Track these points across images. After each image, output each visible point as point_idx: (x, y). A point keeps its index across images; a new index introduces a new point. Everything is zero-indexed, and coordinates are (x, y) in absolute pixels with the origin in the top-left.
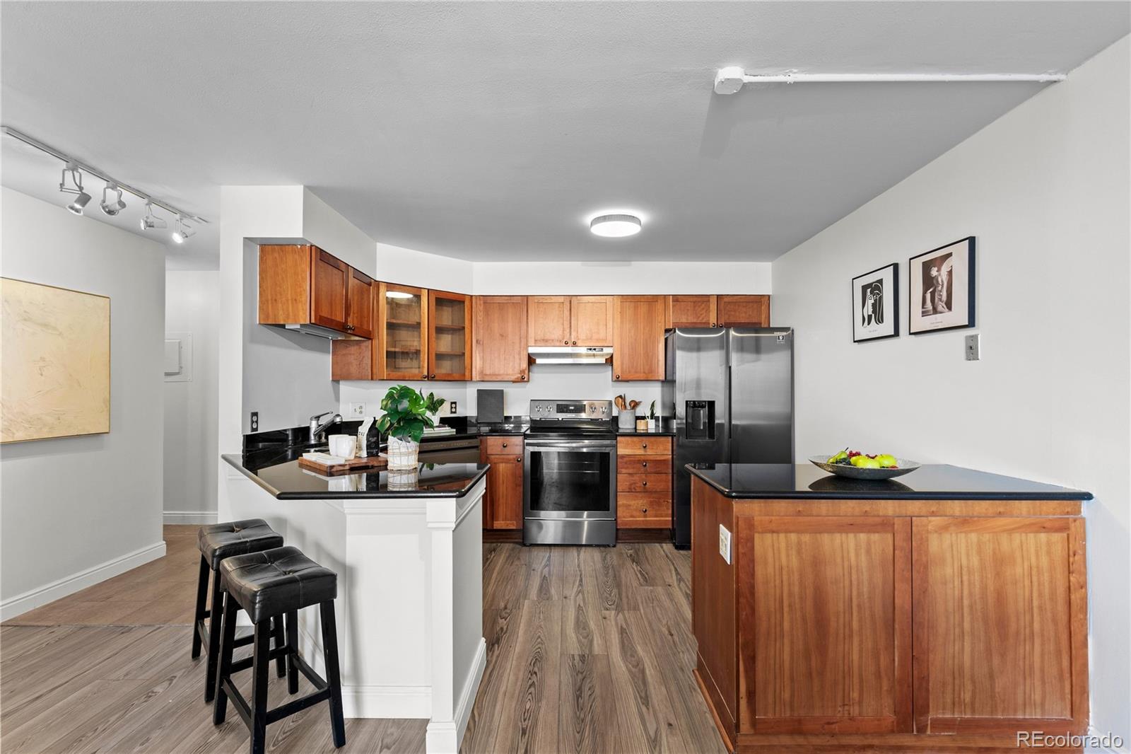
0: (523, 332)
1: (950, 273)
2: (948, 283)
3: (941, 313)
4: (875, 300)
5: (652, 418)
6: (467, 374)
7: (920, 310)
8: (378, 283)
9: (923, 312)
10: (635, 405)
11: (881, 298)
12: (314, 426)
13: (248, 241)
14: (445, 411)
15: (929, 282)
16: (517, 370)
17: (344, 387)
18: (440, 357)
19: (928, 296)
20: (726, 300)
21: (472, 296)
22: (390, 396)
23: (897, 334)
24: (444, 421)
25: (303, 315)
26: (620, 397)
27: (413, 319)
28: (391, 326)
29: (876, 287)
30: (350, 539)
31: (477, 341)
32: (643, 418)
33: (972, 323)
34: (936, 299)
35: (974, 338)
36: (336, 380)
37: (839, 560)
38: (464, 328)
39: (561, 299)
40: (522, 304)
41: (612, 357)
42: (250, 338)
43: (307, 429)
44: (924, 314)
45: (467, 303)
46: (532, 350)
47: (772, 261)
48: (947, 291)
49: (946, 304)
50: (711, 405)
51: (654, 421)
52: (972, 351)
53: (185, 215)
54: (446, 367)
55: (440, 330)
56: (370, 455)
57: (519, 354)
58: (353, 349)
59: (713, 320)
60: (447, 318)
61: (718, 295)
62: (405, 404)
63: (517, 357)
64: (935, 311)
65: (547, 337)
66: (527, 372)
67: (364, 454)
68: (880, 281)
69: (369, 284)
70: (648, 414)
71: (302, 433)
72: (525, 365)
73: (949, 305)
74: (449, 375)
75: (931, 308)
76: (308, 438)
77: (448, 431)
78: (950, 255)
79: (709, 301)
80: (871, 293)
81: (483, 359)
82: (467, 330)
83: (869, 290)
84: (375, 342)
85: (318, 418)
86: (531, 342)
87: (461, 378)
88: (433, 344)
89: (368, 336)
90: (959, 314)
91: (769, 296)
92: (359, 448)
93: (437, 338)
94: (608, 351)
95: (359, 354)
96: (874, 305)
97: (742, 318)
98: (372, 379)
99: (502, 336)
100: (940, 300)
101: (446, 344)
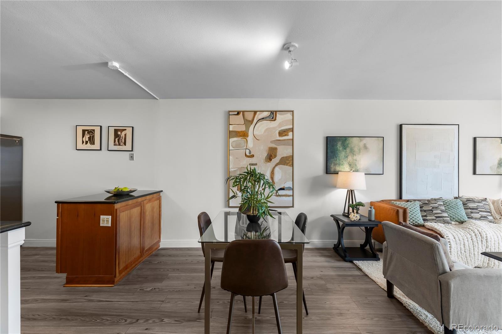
1: (125, 135)
2: (125, 137)
3: (122, 146)
4: (90, 136)
7: (113, 143)
9: (114, 144)
11: (93, 137)
15: (116, 135)
19: (117, 140)
23: (101, 149)
29: (91, 132)
33: (132, 151)
34: (120, 141)
35: (133, 154)
44: (115, 145)
48: (124, 140)
49: (124, 143)
52: (132, 157)
64: (119, 145)
68: (94, 130)
73: (125, 144)
75: (118, 144)
78: (126, 130)
80: (88, 133)
83: (87, 132)
90: (128, 147)
96: (89, 138)
100: (122, 142)
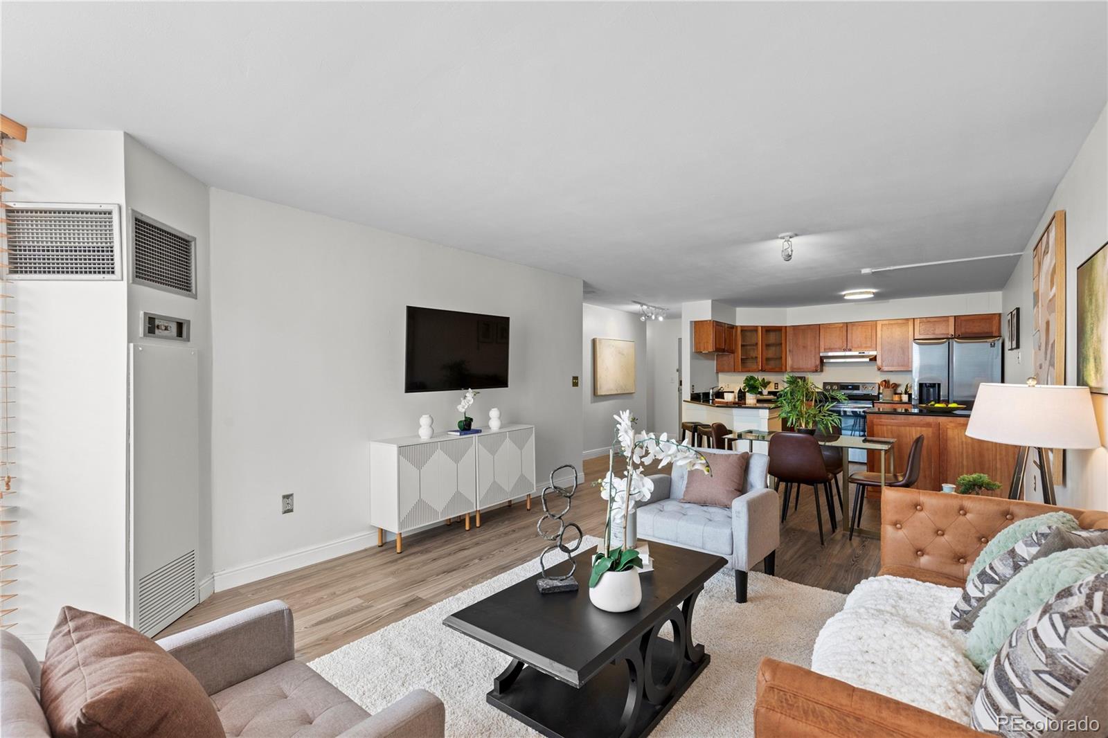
0: (817, 345)
5: (906, 394)
6: (784, 368)
8: (737, 327)
10: (896, 386)
12: (711, 391)
13: (691, 322)
14: (771, 388)
16: (813, 365)
17: (721, 376)
18: (768, 359)
20: (963, 318)
21: (786, 327)
22: (746, 379)
24: (770, 393)
25: (711, 348)
26: (885, 381)
27: (754, 341)
28: (742, 346)
30: (735, 424)
31: (790, 351)
32: (901, 394)
36: (717, 373)
37: (908, 436)
38: (781, 344)
39: (841, 325)
40: (816, 329)
41: (876, 357)
42: (692, 358)
43: (709, 393)
45: (783, 330)
46: (821, 355)
47: (1001, 290)
50: (939, 385)
51: (907, 396)
53: (663, 309)
54: (772, 364)
55: (768, 346)
56: (739, 400)
57: (815, 357)
58: (725, 358)
59: (951, 331)
60: (772, 338)
61: (955, 316)
62: (752, 382)
63: (813, 358)
65: (832, 347)
66: (819, 367)
67: (737, 400)
69: (732, 327)
70: (904, 392)
71: (706, 395)
72: (818, 362)
74: (772, 369)
76: (709, 397)
77: (771, 397)
79: (948, 321)
81: (792, 360)
82: (783, 345)
84: (736, 354)
85: (713, 388)
86: (822, 350)
87: (780, 370)
88: (764, 354)
89: (732, 352)
91: (1000, 314)
92: (735, 398)
93: (767, 349)
94: (873, 353)
95: (729, 359)
97: (977, 328)
98: (734, 371)
99: (804, 347)
101: (771, 353)
